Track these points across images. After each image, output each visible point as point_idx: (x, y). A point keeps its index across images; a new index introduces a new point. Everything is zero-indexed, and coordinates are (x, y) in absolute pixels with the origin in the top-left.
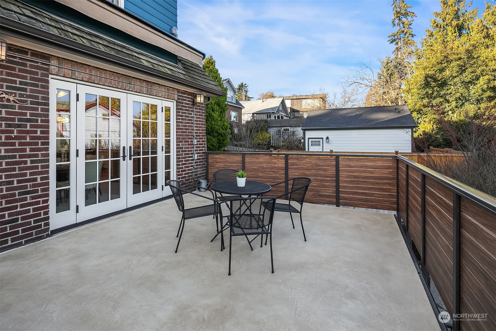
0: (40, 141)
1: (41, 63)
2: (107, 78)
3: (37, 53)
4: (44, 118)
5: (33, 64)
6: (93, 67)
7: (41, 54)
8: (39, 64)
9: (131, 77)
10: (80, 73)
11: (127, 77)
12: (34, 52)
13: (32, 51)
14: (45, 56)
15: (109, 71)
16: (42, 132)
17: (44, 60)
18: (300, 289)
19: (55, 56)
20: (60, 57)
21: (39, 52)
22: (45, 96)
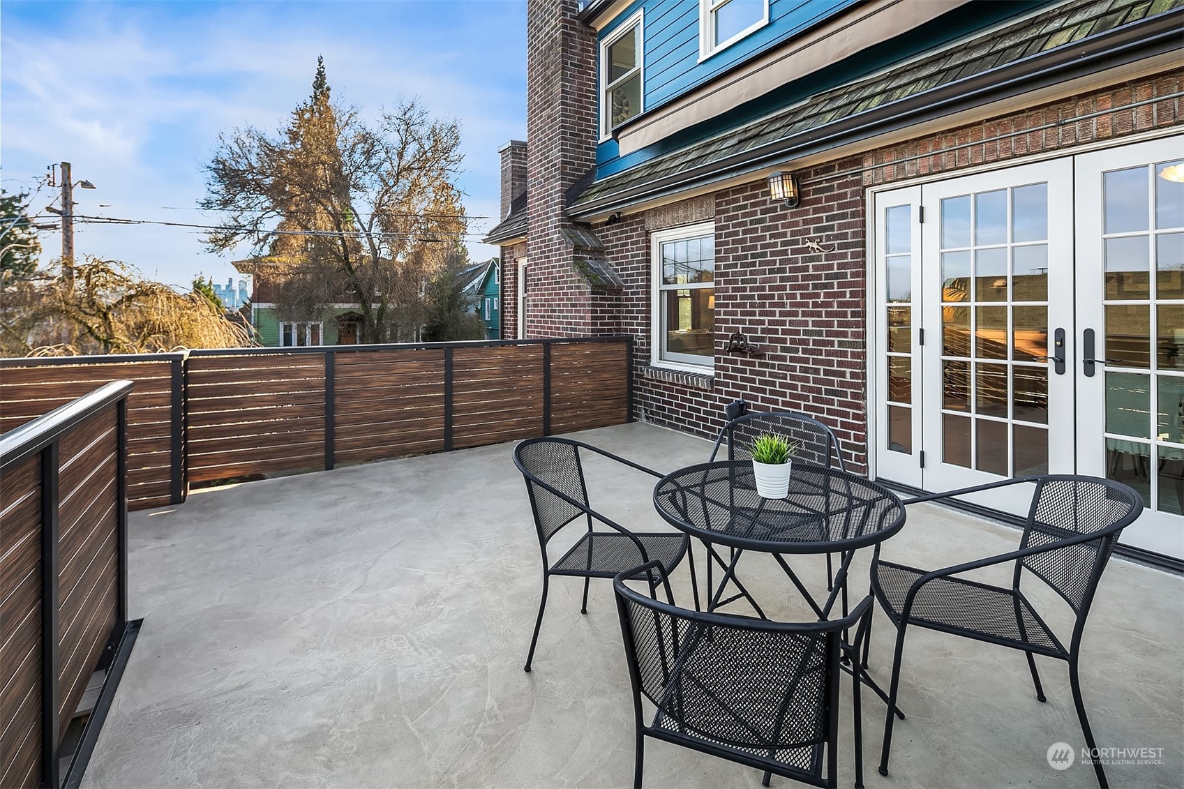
0: (849, 310)
1: (851, 174)
2: (978, 144)
3: (846, 160)
4: (854, 270)
5: (841, 181)
6: (943, 132)
7: (851, 159)
8: (850, 178)
9: (1068, 99)
10: (914, 161)
11: (1051, 107)
12: (841, 161)
13: (839, 161)
14: (856, 159)
15: (988, 120)
16: (853, 294)
17: (855, 168)
18: (437, 679)
19: (869, 151)
20: (877, 147)
21: (848, 157)
22: (856, 229)
